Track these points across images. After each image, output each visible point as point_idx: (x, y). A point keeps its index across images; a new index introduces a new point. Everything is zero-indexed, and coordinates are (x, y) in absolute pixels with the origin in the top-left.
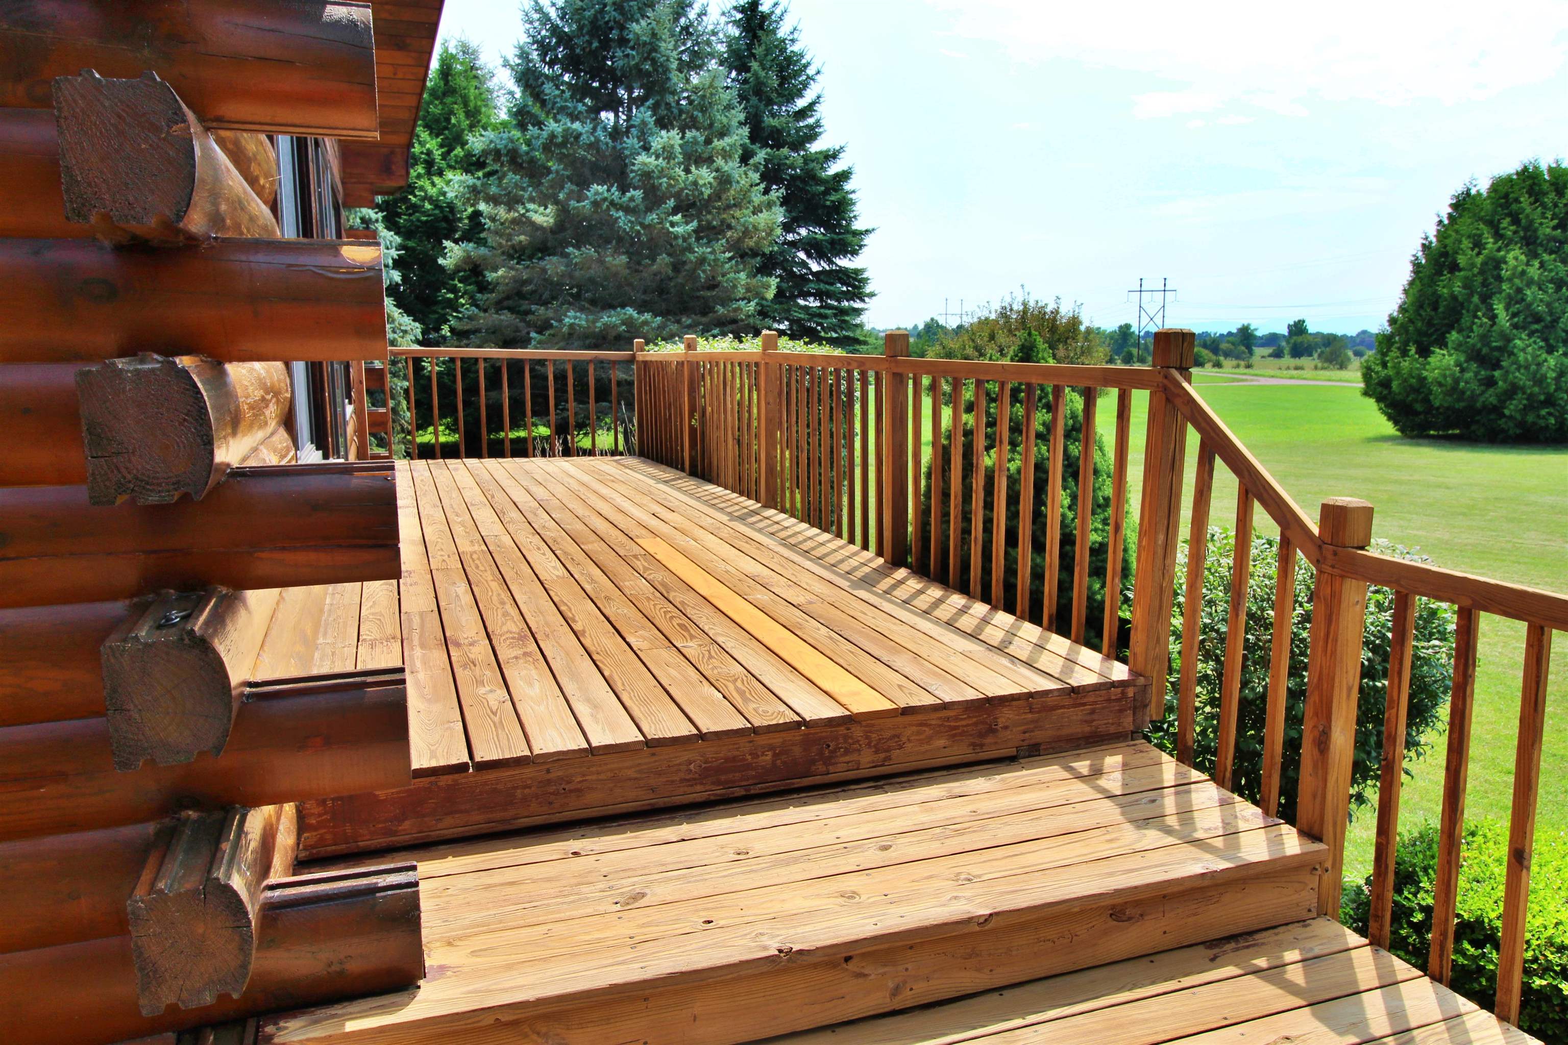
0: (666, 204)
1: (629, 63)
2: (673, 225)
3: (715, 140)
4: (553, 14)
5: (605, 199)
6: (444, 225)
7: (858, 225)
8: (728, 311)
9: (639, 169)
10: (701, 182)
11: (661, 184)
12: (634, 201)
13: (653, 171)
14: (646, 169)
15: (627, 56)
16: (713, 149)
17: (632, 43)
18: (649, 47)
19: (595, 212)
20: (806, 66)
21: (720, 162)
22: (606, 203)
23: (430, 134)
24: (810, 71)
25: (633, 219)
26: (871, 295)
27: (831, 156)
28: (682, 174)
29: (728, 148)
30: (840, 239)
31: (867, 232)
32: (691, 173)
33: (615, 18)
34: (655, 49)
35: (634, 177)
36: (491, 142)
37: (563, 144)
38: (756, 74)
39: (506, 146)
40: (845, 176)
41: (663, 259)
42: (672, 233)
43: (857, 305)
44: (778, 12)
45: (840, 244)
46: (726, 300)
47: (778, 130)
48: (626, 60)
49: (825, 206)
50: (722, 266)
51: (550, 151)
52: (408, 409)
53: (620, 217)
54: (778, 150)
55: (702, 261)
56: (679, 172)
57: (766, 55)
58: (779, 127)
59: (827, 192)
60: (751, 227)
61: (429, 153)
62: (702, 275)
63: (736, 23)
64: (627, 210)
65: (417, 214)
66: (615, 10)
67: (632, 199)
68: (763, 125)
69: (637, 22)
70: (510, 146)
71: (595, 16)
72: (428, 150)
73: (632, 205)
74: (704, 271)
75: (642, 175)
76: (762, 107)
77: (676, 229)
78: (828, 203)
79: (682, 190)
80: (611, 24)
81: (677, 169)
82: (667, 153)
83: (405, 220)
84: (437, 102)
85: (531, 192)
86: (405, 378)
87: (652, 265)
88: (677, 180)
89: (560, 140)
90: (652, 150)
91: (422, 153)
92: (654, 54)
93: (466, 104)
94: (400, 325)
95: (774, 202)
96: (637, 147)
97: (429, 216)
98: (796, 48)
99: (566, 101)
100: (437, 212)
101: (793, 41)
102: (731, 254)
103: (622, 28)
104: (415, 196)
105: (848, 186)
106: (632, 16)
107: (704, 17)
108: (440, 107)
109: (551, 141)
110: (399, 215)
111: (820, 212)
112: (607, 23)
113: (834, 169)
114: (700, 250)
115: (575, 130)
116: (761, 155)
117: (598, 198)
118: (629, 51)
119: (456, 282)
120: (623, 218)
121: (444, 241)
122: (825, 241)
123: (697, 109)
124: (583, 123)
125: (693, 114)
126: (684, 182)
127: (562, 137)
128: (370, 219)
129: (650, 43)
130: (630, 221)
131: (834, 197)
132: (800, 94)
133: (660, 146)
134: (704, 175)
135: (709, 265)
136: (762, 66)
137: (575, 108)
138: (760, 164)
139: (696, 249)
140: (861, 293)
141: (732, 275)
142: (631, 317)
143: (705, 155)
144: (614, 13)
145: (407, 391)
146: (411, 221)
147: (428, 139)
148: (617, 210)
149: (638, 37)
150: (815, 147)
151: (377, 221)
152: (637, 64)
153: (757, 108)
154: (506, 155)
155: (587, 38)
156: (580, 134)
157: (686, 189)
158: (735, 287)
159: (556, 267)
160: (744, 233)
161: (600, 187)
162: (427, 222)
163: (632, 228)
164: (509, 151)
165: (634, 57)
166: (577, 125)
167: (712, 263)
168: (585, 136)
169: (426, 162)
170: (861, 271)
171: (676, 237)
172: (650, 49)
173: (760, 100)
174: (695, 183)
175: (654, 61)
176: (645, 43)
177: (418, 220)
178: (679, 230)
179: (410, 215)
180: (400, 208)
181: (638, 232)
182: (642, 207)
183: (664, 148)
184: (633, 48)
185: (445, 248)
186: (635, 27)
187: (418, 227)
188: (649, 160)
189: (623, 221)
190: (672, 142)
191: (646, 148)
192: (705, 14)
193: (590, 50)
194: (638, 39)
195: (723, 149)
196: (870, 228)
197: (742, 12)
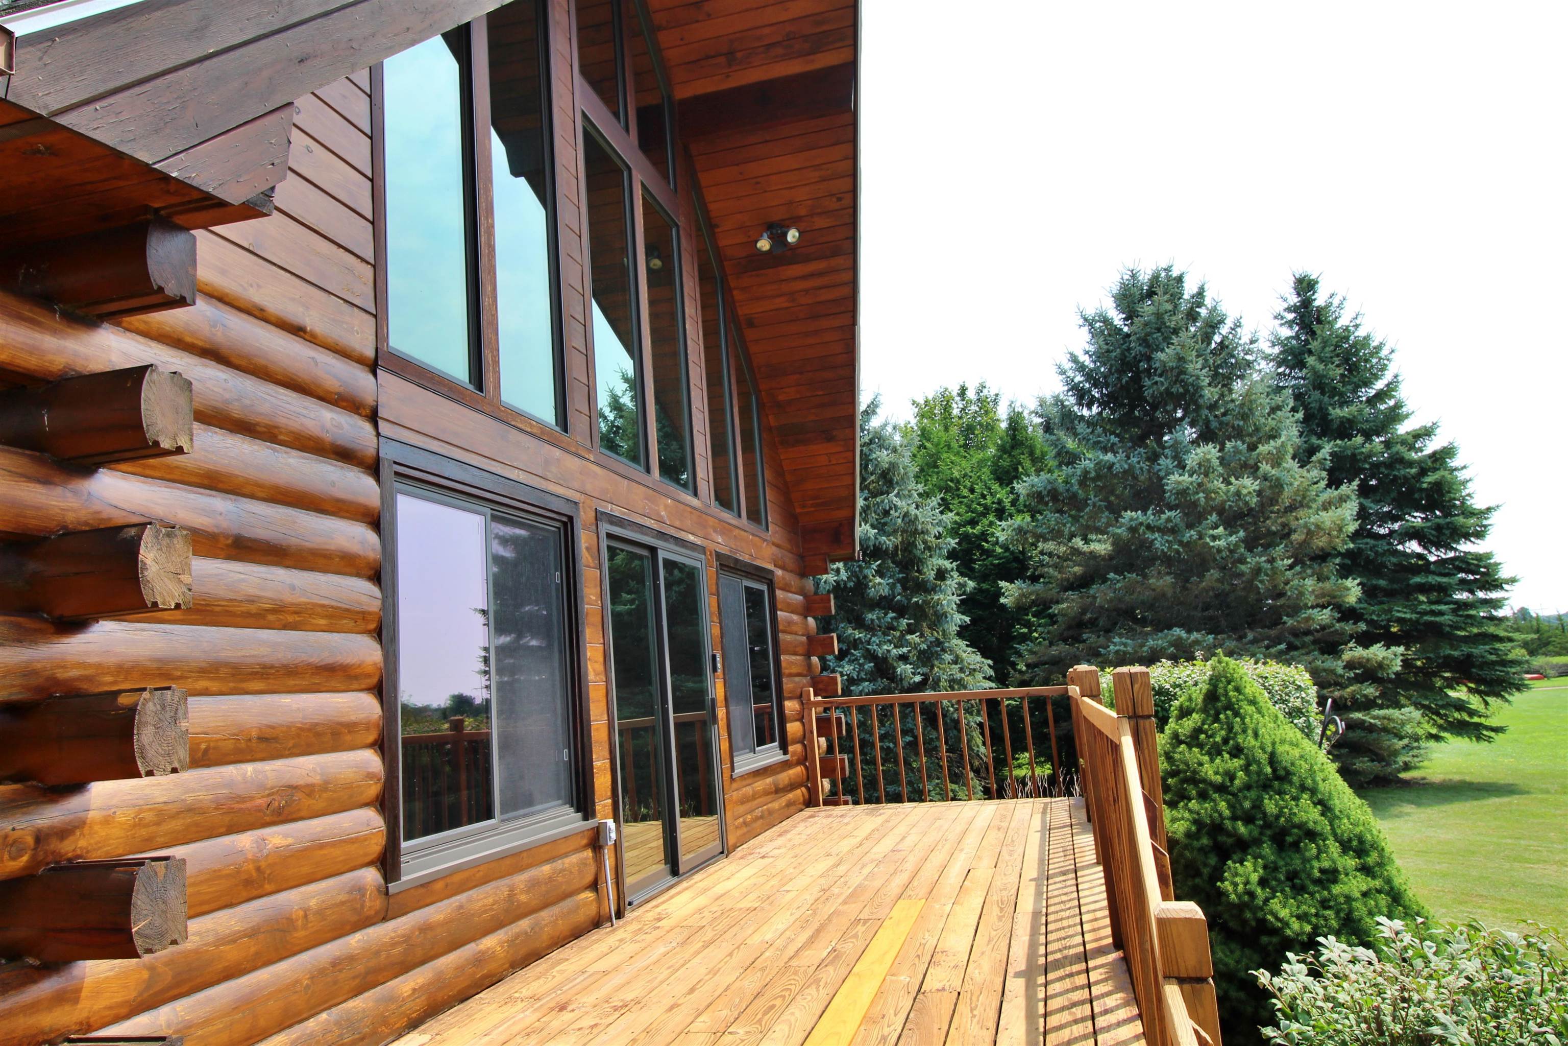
0: (1207, 519)
1: (1158, 389)
2: (1214, 538)
3: (1260, 446)
4: (1086, 360)
5: (1141, 524)
6: (1015, 565)
7: (1478, 503)
8: (1298, 622)
9: (1174, 488)
10: (1244, 491)
11: (1199, 499)
12: (1171, 521)
13: (1188, 488)
14: (1181, 487)
15: (1156, 383)
16: (1259, 454)
17: (1159, 371)
18: (1177, 370)
19: (1133, 537)
20: (1379, 348)
21: (1265, 467)
22: (1143, 528)
23: (1001, 485)
24: (1384, 353)
25: (1171, 538)
26: (1513, 581)
27: (1426, 433)
28: (1223, 486)
29: (1275, 452)
30: (1448, 523)
31: (1489, 509)
32: (1231, 484)
33: (1140, 352)
34: (1183, 372)
35: (1170, 497)
36: (1033, 486)
37: (1098, 477)
38: (1313, 368)
39: (1045, 488)
40: (1447, 452)
41: (1213, 574)
42: (1213, 547)
43: (1494, 595)
44: (1336, 302)
45: (1448, 528)
46: (1295, 609)
47: (1349, 420)
48: (1155, 387)
49: (1422, 490)
50: (1283, 573)
51: (1086, 485)
52: (984, 744)
53: (1156, 539)
54: (1350, 440)
55: (1258, 571)
56: (1218, 484)
57: (1323, 348)
58: (1351, 417)
59: (1423, 472)
60: (1313, 528)
61: (1000, 502)
62: (1260, 586)
63: (1290, 324)
64: (1162, 530)
65: (990, 559)
66: (1140, 345)
67: (1169, 520)
68: (1330, 418)
69: (1162, 350)
70: (1049, 487)
71: (1122, 354)
72: (999, 499)
73: (1170, 525)
74: (1262, 582)
75: (1177, 493)
76: (1326, 399)
77: (1217, 542)
78: (1425, 486)
79: (1224, 502)
80: (1138, 357)
81: (1215, 482)
82: (1205, 469)
83: (980, 565)
84: (1005, 456)
85: (1070, 528)
86: (978, 714)
87: (1200, 582)
88: (1218, 493)
89: (1093, 474)
90: (1188, 468)
91: (993, 503)
92: (1182, 377)
93: (1032, 454)
94: (969, 664)
95: (1348, 497)
96: (1171, 467)
97: (1000, 559)
98: (1361, 333)
99: (1099, 436)
100: (1007, 554)
101: (1357, 326)
102: (1290, 561)
103: (1149, 359)
104: (987, 542)
105: (1453, 463)
106: (1157, 346)
107: (1239, 330)
108: (1008, 460)
109: (1085, 477)
110: (974, 561)
111: (1417, 496)
112: (1135, 358)
113: (1431, 446)
114: (1252, 561)
115: (1108, 461)
116: (1327, 449)
117: (1134, 524)
118: (1157, 379)
119: (1030, 617)
120: (1159, 539)
121: (1000, 582)
122: (1428, 527)
123: (1237, 419)
124: (1115, 453)
125: (1233, 425)
126: (1226, 494)
127: (1096, 471)
128: (946, 569)
129: (1177, 367)
130: (1167, 541)
131: (1431, 478)
132: (1377, 377)
133: (1195, 463)
134: (1248, 485)
135: (1267, 575)
136: (1321, 360)
137: (1109, 441)
138: (1325, 459)
139: (1249, 560)
140: (1496, 580)
141: (1296, 582)
142: (1180, 638)
143: (1251, 462)
144: (1138, 348)
145: (981, 725)
146: (986, 565)
147: (999, 489)
148: (1153, 532)
149: (1164, 364)
150: (1403, 429)
151: (952, 570)
152: (1167, 389)
153: (1321, 402)
154: (1048, 496)
155: (1116, 375)
156: (1114, 464)
157: (1229, 501)
158: (1301, 594)
159: (1105, 594)
160: (1307, 534)
161: (1134, 513)
162: (999, 564)
163: (1170, 548)
164: (1049, 492)
165: (1162, 384)
166: (1109, 457)
167: (1269, 572)
168: (1117, 465)
169: (996, 510)
170: (1488, 556)
171: (1219, 551)
172: (1179, 372)
173: (1323, 393)
174: (1238, 494)
175: (1185, 385)
176: (1172, 369)
177: (992, 564)
178: (1221, 543)
179: (984, 560)
180: (975, 554)
181: (1177, 552)
182: (1182, 525)
183: (1200, 465)
184: (1160, 376)
185: (1002, 588)
186: (1160, 355)
187: (991, 570)
188: (1182, 478)
189: (1160, 542)
190: (1208, 457)
191: (1182, 466)
192: (1239, 326)
193: (1122, 385)
194: (1165, 366)
195: (1269, 453)
196: (1492, 505)
197: (1295, 312)
